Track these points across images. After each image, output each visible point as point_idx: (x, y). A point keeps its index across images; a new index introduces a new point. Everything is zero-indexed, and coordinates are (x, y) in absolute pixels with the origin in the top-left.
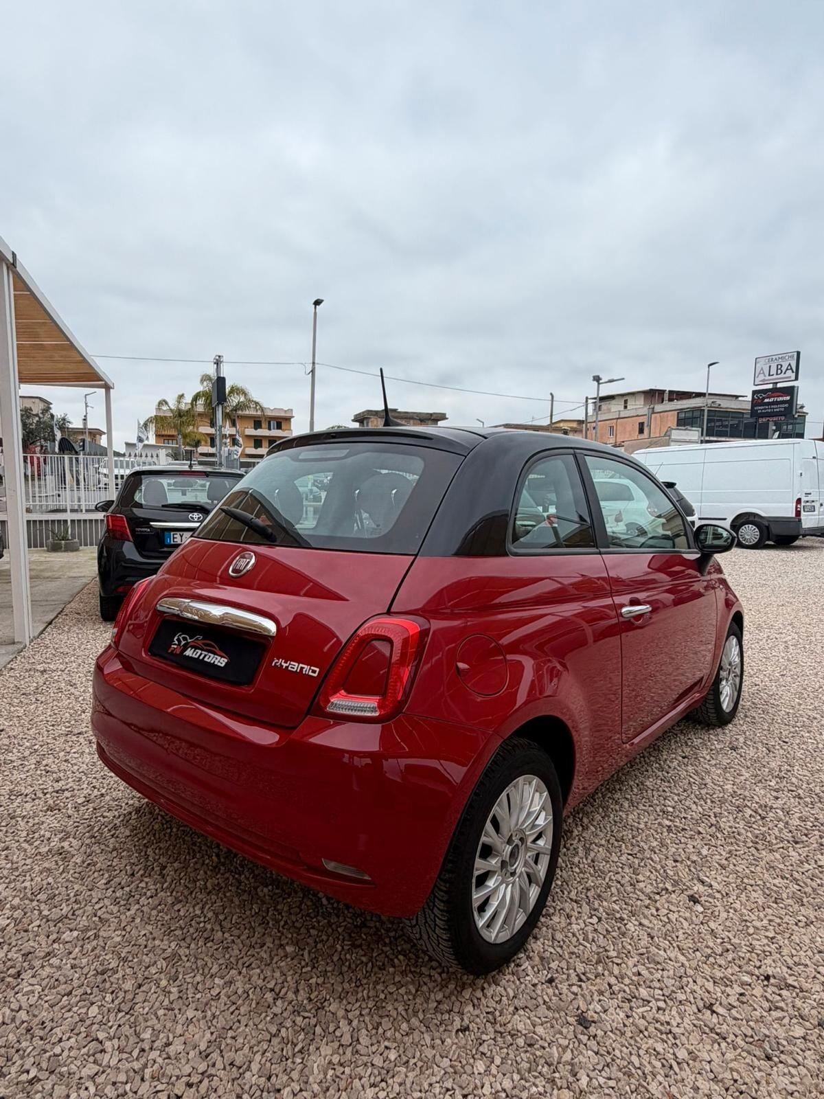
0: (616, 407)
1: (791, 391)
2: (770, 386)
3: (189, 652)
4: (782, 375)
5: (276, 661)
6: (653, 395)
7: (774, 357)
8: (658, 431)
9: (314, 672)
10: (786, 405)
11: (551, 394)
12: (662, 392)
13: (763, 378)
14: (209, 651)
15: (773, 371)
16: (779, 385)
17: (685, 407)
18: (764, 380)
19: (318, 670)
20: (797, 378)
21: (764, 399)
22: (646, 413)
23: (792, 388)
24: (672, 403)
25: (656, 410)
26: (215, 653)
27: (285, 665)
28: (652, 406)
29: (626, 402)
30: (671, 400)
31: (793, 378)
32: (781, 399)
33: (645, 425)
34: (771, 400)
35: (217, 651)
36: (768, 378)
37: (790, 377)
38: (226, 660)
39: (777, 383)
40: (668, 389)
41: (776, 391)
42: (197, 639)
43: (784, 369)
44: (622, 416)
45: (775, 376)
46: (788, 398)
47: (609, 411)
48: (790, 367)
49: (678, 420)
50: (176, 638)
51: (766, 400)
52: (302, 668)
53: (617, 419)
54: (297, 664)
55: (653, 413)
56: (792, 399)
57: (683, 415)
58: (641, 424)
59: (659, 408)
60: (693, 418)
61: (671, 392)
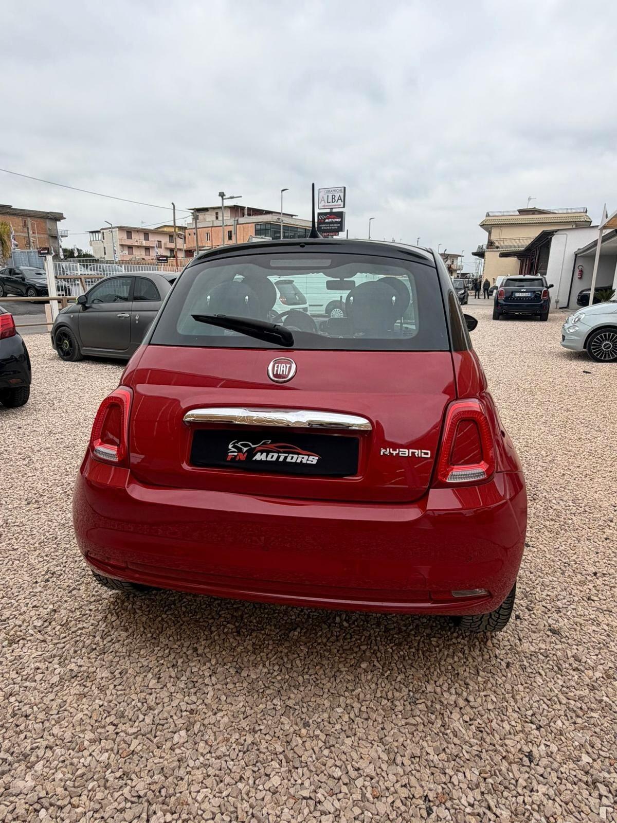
0: (210, 218)
1: (340, 215)
2: (328, 211)
3: (258, 457)
4: (335, 203)
5: (384, 450)
6: (237, 210)
7: (330, 190)
8: (242, 238)
9: (427, 454)
10: (339, 225)
11: (173, 204)
12: (243, 208)
13: (324, 204)
14: (289, 453)
15: (330, 200)
16: (334, 210)
17: (261, 221)
18: (324, 206)
19: (429, 452)
20: (344, 207)
21: (325, 219)
22: (233, 224)
23: (342, 213)
24: (249, 217)
25: (239, 223)
26: (298, 454)
27: (394, 453)
28: (236, 219)
29: (217, 214)
30: (249, 215)
31: (342, 206)
32: (335, 220)
33: (233, 233)
34: (330, 220)
35: (300, 451)
36: (327, 204)
37: (340, 205)
38: (317, 458)
39: (332, 209)
40: (247, 206)
41: (332, 214)
42: (264, 444)
43: (336, 199)
44: (215, 225)
45: (331, 204)
46: (340, 220)
47: (205, 220)
48: (340, 198)
49: (256, 230)
50: (230, 446)
51: (327, 221)
52: (413, 453)
53: (212, 227)
54: (407, 450)
55: (238, 224)
56: (342, 220)
57: (258, 227)
58: (230, 232)
59: (241, 220)
60: (265, 230)
61: (249, 209)
